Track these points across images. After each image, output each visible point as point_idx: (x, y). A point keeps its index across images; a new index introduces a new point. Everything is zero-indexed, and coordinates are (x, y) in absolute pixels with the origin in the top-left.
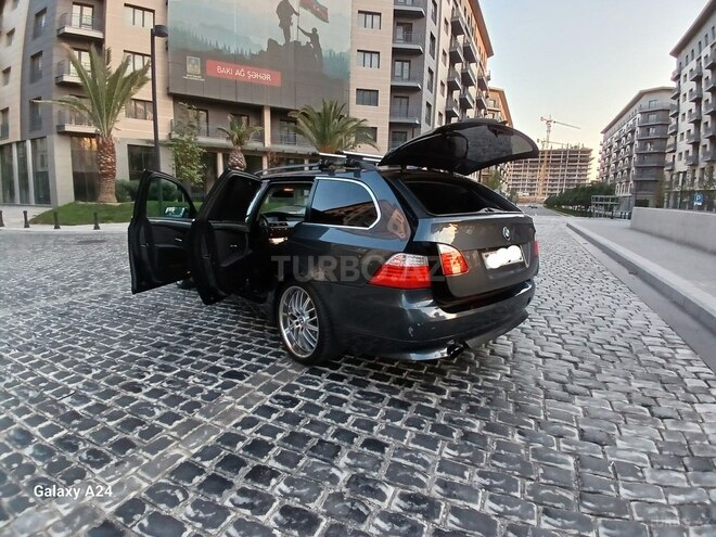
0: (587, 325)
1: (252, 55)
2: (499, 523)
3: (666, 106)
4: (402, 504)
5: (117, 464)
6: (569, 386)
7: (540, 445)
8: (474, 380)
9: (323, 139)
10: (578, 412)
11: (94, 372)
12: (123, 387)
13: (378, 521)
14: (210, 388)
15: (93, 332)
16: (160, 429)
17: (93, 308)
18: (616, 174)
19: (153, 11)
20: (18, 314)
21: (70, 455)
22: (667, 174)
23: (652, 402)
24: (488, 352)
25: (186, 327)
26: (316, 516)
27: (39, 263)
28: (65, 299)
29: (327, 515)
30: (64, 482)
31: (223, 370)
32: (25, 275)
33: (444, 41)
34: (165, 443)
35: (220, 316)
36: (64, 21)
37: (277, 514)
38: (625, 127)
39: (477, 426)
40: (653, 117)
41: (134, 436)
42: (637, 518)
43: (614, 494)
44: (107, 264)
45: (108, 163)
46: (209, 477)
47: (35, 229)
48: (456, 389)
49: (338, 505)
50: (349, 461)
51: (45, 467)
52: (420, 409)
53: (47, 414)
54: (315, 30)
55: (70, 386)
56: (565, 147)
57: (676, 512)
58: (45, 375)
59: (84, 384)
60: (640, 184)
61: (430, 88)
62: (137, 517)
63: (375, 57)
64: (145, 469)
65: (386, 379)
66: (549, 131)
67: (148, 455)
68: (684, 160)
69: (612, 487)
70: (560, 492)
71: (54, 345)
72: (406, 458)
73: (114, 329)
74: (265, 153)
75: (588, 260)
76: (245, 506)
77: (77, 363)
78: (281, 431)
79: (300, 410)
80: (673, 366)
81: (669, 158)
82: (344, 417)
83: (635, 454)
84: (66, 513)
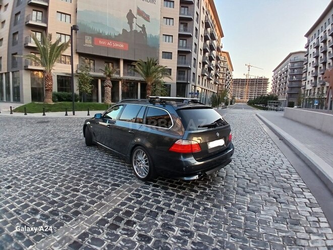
0: (257, 164)
1: (115, 36)
2: (215, 240)
3: (302, 59)
4: (181, 233)
5: (76, 220)
6: (246, 190)
7: (232, 213)
8: (210, 187)
9: (147, 74)
10: (248, 200)
11: (59, 184)
12: (72, 190)
13: (172, 239)
14: (107, 190)
15: (54, 166)
16: (90, 207)
17: (51, 155)
18: (279, 90)
19: (70, 15)
20: (19, 158)
21: (56, 218)
22: (303, 91)
23: (278, 196)
24: (216, 175)
25: (93, 164)
26: (150, 237)
27: (22, 133)
28: (38, 151)
29: (155, 237)
30: (56, 228)
31: (111, 183)
32: (17, 139)
33: (202, 31)
34: (92, 212)
35: (106, 159)
36: (29, 18)
37: (137, 237)
38: (283, 69)
39: (209, 205)
40: (296, 64)
41: (80, 209)
42: (265, 240)
43: (257, 231)
44: (53, 134)
45: (49, 85)
46: (111, 224)
47: (15, 114)
48: (202, 191)
49: (158, 234)
50: (162, 218)
51: (47, 222)
52: (188, 199)
53: (43, 202)
54: (144, 25)
55: (50, 190)
56: (256, 78)
57: (281, 239)
58: (38, 186)
59: (56, 189)
60: (290, 95)
61: (195, 52)
62: (86, 239)
63: (171, 38)
64: (86, 221)
65: (175, 187)
66: (249, 70)
67: (87, 217)
68: (310, 84)
69: (257, 228)
70: (237, 229)
71: (39, 172)
72: (182, 217)
73: (63, 165)
74: (120, 80)
75: (262, 133)
76: (125, 234)
77: (51, 180)
78: (136, 207)
79: (143, 199)
80: (289, 182)
81: (303, 83)
82: (159, 202)
83: (267, 216)
84: (58, 239)
